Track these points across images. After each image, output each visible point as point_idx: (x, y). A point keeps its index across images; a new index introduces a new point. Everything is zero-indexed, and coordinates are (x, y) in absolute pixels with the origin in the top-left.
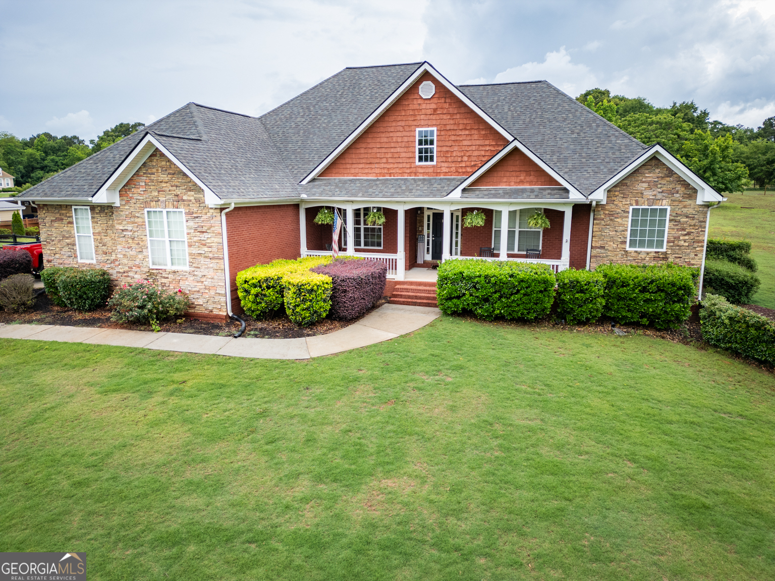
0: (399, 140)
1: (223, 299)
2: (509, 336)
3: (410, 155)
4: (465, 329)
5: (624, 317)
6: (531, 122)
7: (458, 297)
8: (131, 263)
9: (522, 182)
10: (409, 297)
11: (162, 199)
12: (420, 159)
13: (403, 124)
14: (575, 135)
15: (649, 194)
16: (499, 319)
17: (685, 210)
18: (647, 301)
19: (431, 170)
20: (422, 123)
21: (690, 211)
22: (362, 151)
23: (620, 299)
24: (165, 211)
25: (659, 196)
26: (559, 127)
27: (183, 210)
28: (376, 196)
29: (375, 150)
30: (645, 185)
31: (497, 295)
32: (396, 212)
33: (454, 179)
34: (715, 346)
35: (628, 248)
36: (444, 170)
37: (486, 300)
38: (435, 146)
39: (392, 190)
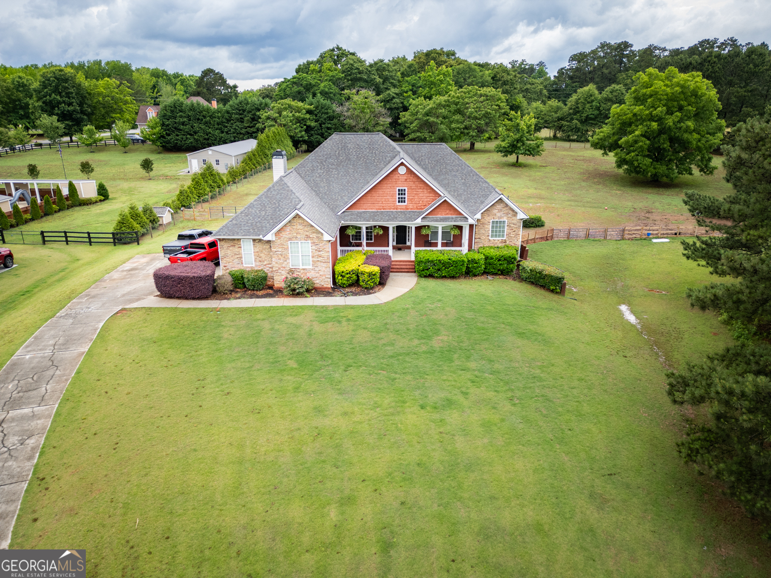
0: (388, 193)
1: (329, 280)
2: (451, 285)
3: (394, 200)
4: (431, 283)
5: (492, 272)
6: (441, 171)
7: (427, 270)
8: (279, 266)
9: (447, 214)
10: (398, 269)
11: (298, 237)
12: (399, 202)
13: (390, 185)
14: (463, 181)
15: (499, 214)
16: (444, 277)
17: (513, 221)
18: (500, 264)
19: (404, 207)
20: (400, 185)
21: (515, 222)
22: (369, 198)
23: (490, 264)
24: (300, 242)
25: (503, 215)
26: (455, 175)
27: (310, 242)
28: (380, 221)
29: (376, 197)
30: (497, 211)
31: (444, 268)
32: (388, 228)
33: (416, 212)
34: (525, 280)
35: (490, 238)
36: (411, 207)
37: (439, 270)
38: (406, 196)
39: (387, 218)
